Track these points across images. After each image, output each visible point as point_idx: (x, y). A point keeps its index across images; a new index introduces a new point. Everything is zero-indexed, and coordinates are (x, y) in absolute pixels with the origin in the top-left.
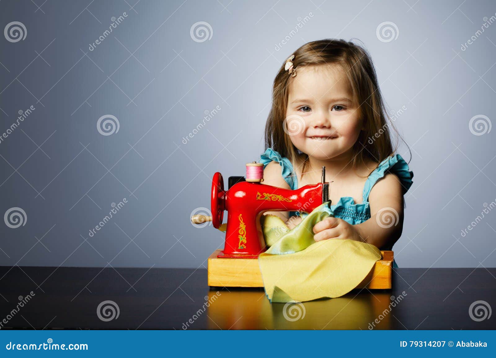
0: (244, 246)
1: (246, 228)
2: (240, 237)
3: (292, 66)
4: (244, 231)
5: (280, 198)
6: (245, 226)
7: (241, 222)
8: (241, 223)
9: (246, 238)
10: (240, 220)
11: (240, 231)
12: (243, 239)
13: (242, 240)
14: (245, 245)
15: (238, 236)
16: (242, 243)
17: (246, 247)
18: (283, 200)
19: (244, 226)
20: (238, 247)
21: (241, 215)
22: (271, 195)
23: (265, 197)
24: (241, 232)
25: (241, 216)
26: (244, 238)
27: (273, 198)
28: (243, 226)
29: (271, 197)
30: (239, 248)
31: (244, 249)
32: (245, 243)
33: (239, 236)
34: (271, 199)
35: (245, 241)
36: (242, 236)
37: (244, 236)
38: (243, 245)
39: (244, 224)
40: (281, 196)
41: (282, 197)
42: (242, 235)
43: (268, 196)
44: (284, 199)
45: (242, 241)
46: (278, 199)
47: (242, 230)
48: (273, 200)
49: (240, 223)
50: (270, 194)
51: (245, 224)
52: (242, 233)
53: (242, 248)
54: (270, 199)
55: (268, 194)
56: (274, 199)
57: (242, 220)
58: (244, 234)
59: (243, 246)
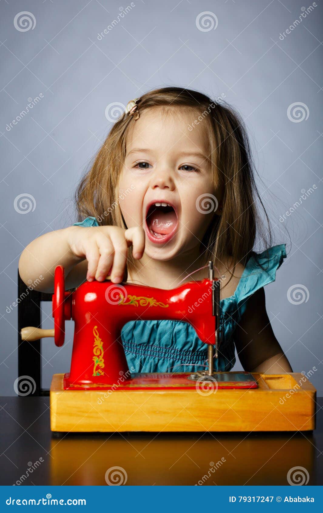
0: (101, 372)
1: (104, 347)
2: (95, 359)
3: (135, 107)
4: (100, 350)
5: (152, 302)
6: (102, 343)
7: (96, 337)
8: (97, 340)
9: (103, 361)
10: (95, 334)
11: (94, 350)
12: (99, 361)
13: (98, 363)
14: (103, 370)
15: (92, 358)
16: (98, 368)
17: (104, 374)
18: (156, 304)
19: (100, 343)
20: (93, 373)
21: (96, 327)
22: (139, 298)
23: (130, 300)
24: (96, 352)
25: (97, 329)
26: (101, 361)
27: (141, 301)
28: (98, 343)
29: (138, 301)
30: (94, 375)
31: (102, 376)
32: (102, 367)
33: (94, 357)
34: (139, 304)
35: (102, 365)
36: (98, 359)
37: (101, 357)
38: (99, 370)
39: (100, 340)
40: (152, 298)
41: (155, 300)
42: (98, 356)
43: (135, 299)
44: (158, 303)
45: (98, 365)
46: (149, 303)
47: (98, 348)
48: (141, 304)
49: (95, 339)
50: (137, 296)
51: (102, 341)
52: (99, 353)
53: (99, 375)
54: (137, 303)
55: (134, 296)
56: (144, 304)
57: (98, 334)
58: (100, 354)
59: (99, 372)
